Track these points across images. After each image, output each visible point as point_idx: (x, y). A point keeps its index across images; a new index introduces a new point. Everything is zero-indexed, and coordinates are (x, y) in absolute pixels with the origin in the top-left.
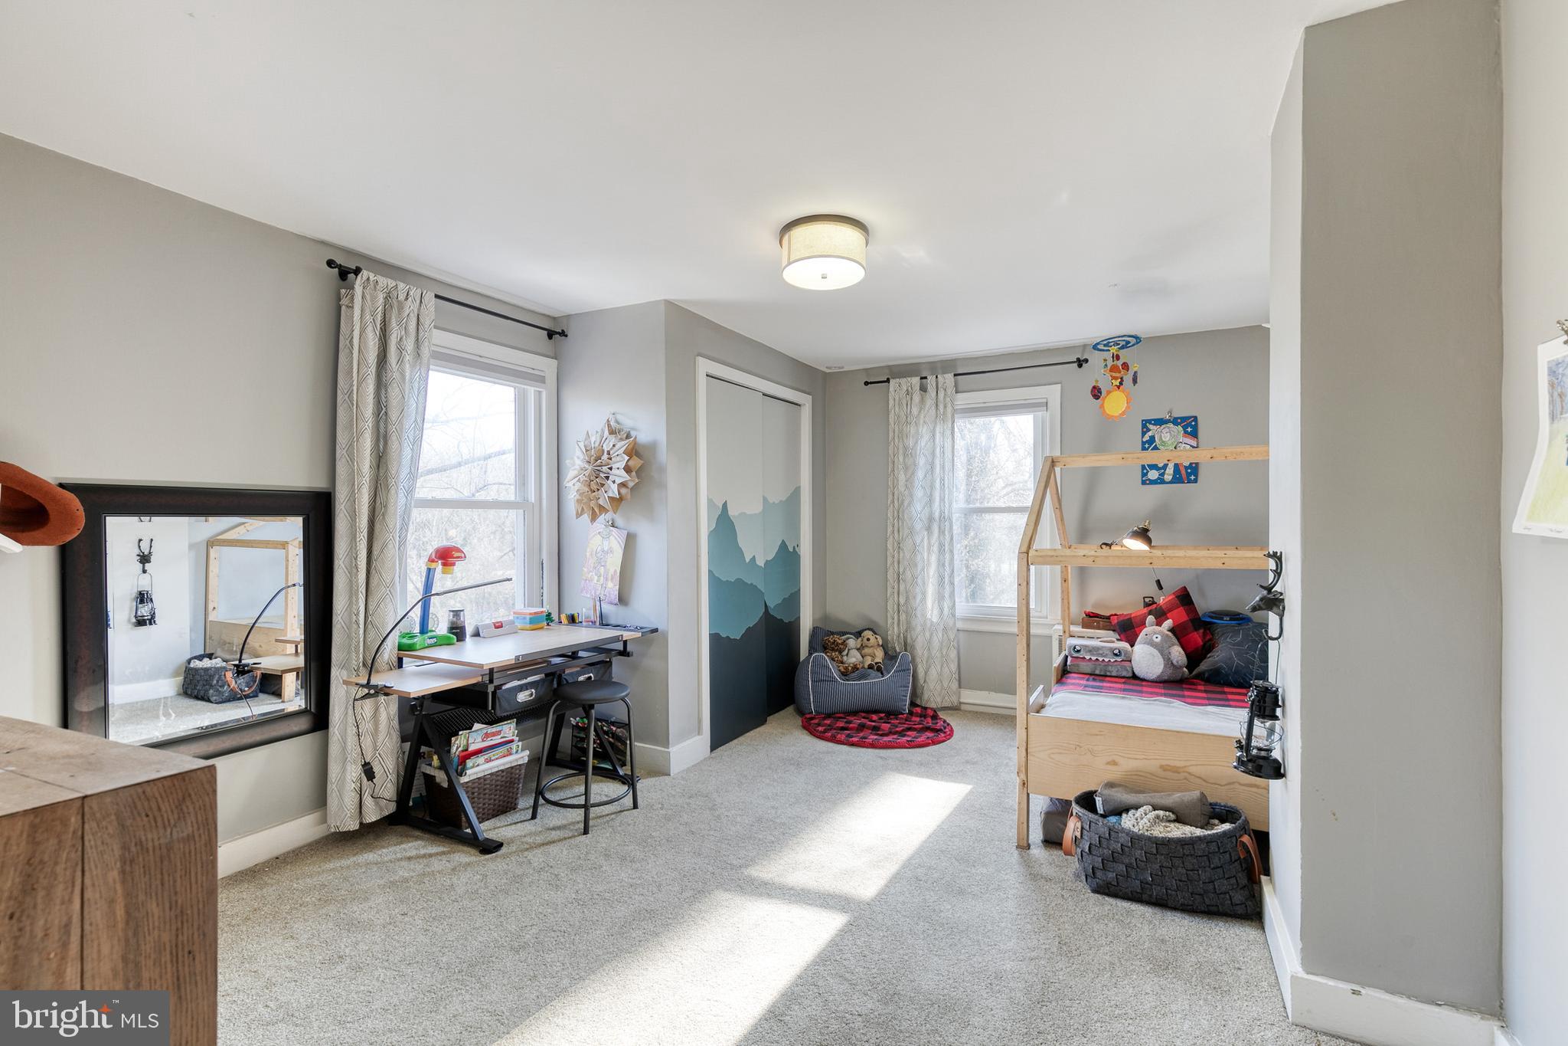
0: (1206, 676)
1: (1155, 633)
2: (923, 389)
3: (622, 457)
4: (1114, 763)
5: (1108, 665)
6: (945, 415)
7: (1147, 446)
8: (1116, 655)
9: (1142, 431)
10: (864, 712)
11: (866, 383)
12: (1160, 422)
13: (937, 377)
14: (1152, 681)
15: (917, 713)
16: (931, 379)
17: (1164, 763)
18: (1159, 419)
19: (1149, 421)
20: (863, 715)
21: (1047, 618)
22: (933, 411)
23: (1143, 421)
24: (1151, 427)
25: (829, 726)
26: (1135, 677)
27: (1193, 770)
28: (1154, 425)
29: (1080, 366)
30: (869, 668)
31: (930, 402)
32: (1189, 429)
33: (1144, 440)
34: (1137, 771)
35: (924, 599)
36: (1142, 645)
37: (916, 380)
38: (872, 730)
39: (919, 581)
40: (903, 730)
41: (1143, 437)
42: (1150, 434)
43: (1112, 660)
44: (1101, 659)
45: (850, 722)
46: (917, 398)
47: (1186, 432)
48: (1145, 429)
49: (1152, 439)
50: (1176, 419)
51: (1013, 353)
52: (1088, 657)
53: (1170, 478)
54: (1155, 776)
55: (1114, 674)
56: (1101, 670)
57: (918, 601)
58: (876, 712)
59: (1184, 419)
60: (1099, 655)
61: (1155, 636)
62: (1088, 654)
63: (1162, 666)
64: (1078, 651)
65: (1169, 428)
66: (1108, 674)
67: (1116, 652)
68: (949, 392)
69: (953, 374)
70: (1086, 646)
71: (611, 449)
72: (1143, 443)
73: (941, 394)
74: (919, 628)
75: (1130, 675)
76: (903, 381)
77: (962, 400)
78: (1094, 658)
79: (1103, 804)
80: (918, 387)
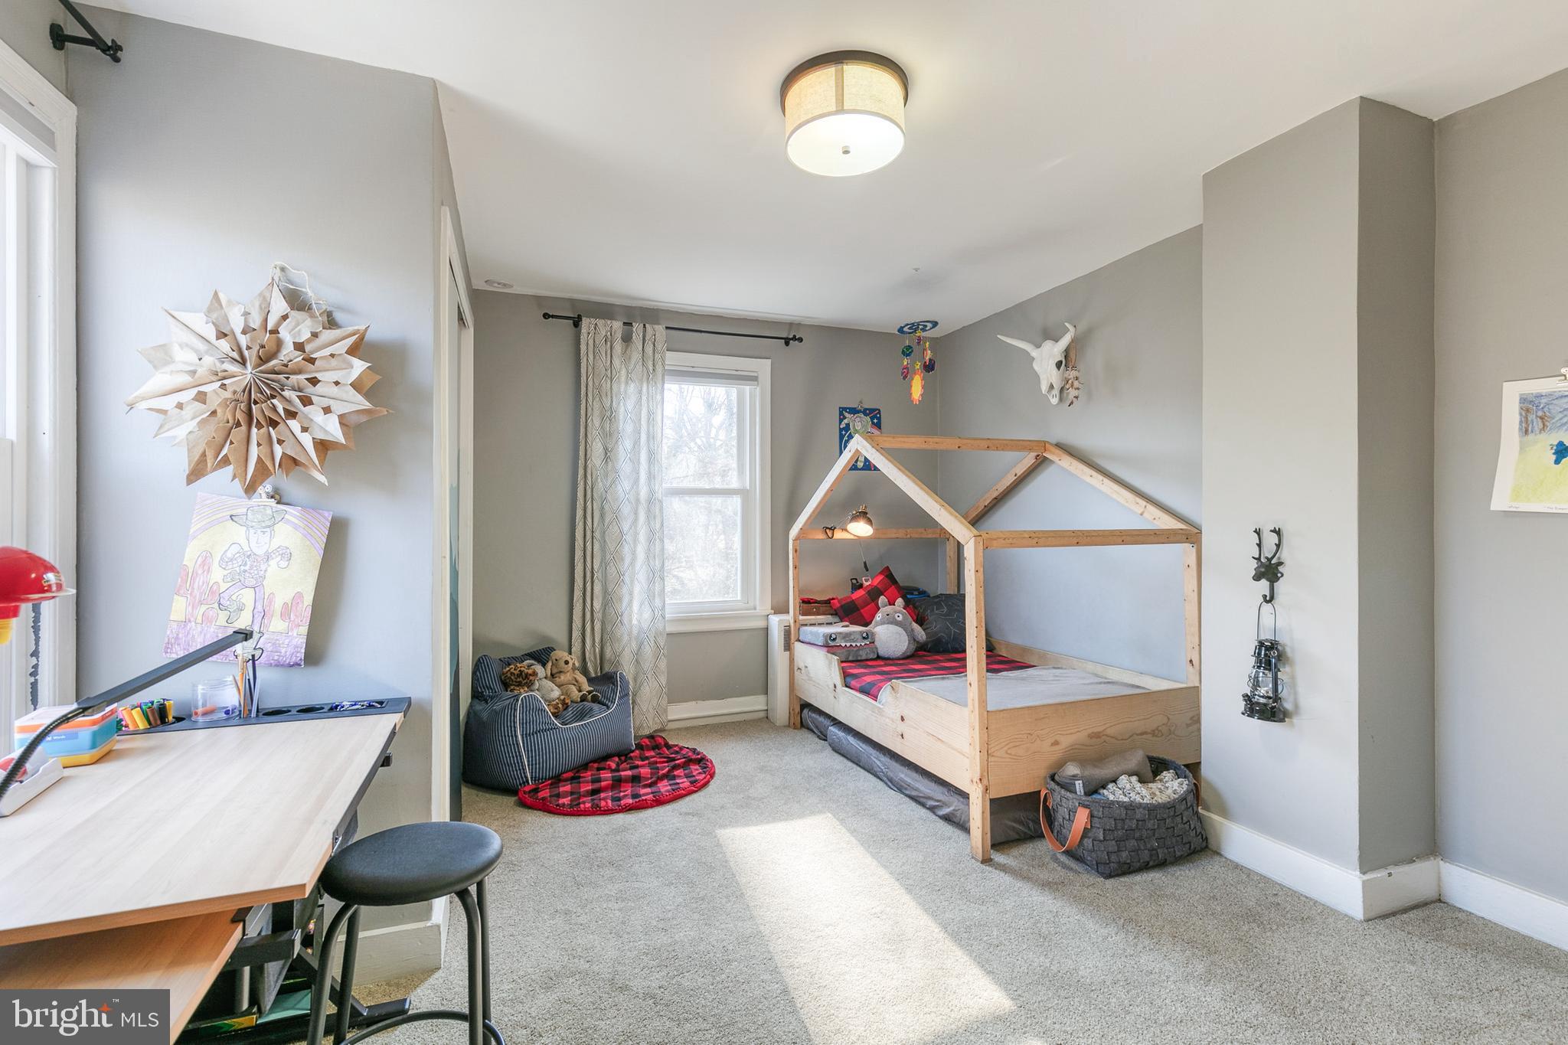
0: (929, 646)
1: (896, 612)
2: (627, 339)
3: (344, 361)
4: (1056, 743)
5: (858, 650)
6: (653, 373)
7: (844, 433)
8: (864, 638)
9: (840, 418)
10: (594, 761)
11: (546, 316)
12: (854, 411)
13: (644, 325)
14: (898, 659)
15: (647, 745)
16: (637, 327)
17: (1090, 731)
18: (853, 408)
19: (845, 409)
20: (596, 765)
21: (755, 609)
22: (639, 367)
23: (840, 408)
24: (846, 415)
25: (572, 793)
26: (879, 657)
27: (1109, 732)
28: (849, 413)
29: (787, 344)
30: (581, 701)
31: (636, 356)
32: (875, 421)
33: (841, 427)
34: (1072, 746)
35: (631, 601)
36: (886, 625)
37: (617, 325)
38: (632, 782)
39: (627, 579)
40: (669, 771)
41: (840, 423)
42: (846, 421)
43: (863, 644)
44: (854, 645)
45: (599, 780)
46: (618, 346)
47: (873, 423)
48: (842, 418)
49: (848, 425)
50: (866, 409)
51: (722, 317)
52: (843, 645)
53: (862, 464)
54: (1086, 746)
55: (863, 658)
56: (853, 657)
57: (624, 604)
58: (608, 757)
59: (872, 411)
60: (850, 641)
61: (898, 614)
62: (843, 641)
63: (907, 643)
64: (834, 639)
65: (860, 417)
66: (859, 658)
67: (865, 635)
68: (659, 346)
69: (664, 327)
70: (840, 633)
71: (309, 341)
72: (841, 430)
73: (649, 349)
74: (626, 638)
75: (876, 656)
76: (600, 322)
77: (673, 359)
78: (848, 645)
79: (1083, 786)
80: (619, 335)
